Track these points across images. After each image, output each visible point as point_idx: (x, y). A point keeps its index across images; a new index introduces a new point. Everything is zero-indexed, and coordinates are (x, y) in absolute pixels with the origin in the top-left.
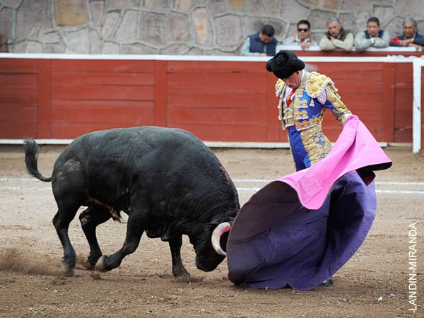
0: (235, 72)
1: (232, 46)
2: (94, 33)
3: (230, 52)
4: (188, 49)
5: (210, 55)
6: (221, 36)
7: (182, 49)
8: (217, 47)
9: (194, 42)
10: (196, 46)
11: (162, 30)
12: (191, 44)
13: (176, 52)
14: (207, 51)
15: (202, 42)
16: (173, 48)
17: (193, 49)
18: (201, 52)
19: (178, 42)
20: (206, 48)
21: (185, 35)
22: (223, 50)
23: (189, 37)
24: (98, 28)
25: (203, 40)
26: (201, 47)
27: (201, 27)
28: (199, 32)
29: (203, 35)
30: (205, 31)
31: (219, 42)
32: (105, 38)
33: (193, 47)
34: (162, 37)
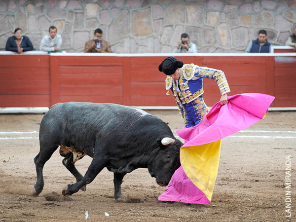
0: (246, 63)
1: (243, 47)
2: (156, 40)
3: (242, 51)
4: (215, 49)
5: (229, 52)
6: (236, 41)
7: (212, 49)
8: (233, 47)
9: (219, 44)
10: (220, 47)
11: (198, 37)
12: (217, 46)
13: (207, 51)
14: (227, 50)
15: (224, 45)
16: (205, 49)
17: (219, 49)
18: (224, 51)
19: (209, 45)
20: (226, 48)
21: (213, 40)
22: (237, 49)
23: (216, 41)
24: (159, 37)
25: (224, 43)
26: (223, 48)
27: (223, 35)
28: (222, 38)
29: (224, 40)
30: (225, 38)
31: (235, 44)
32: (163, 43)
33: (219, 48)
34: (199, 42)
